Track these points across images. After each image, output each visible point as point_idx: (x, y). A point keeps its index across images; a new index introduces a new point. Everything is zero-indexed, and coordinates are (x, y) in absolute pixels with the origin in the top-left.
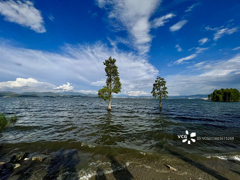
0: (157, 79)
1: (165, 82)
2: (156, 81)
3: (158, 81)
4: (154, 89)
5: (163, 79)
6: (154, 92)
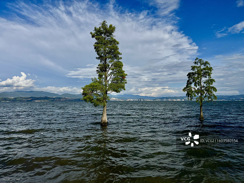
0: (195, 63)
1: (210, 69)
2: (193, 68)
3: (197, 67)
4: (189, 83)
5: (207, 63)
6: (188, 89)
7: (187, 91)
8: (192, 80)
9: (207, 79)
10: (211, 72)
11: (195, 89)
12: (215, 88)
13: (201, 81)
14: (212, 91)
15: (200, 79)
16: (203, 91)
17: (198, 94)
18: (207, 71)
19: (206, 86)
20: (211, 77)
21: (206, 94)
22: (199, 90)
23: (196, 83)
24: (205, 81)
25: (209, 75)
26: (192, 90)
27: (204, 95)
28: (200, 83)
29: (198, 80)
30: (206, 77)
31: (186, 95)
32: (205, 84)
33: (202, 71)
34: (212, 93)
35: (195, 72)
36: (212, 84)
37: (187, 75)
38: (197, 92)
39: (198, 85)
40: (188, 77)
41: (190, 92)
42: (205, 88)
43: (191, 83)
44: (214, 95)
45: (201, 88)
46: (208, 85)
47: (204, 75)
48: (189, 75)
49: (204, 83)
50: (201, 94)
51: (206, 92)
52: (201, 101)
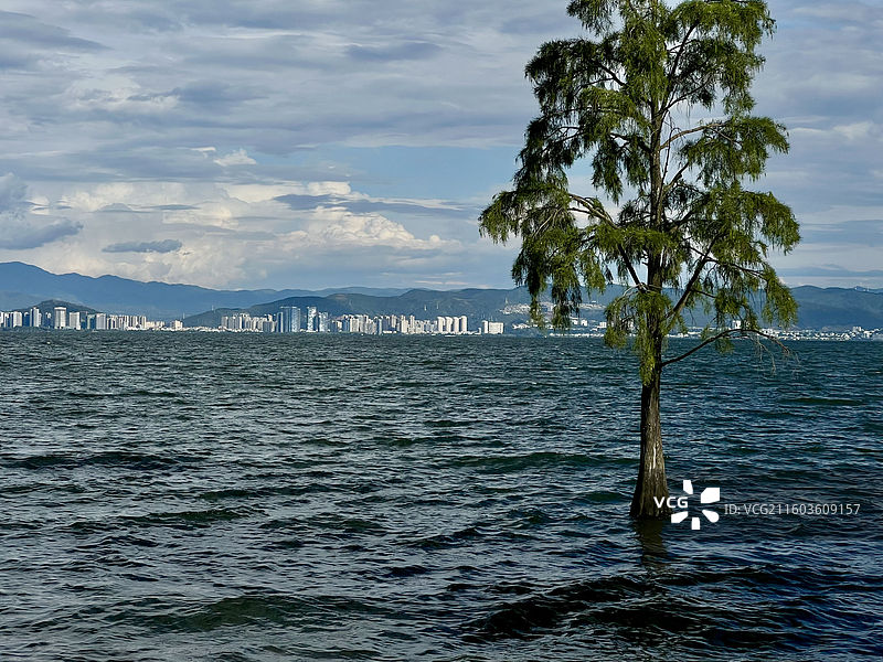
4: (543, 151)
6: (534, 215)
7: (526, 232)
8: (575, 117)
10: (758, 50)
11: (595, 209)
12: (784, 211)
13: (656, 138)
14: (758, 235)
15: (646, 113)
16: (677, 237)
17: (626, 266)
18: (713, 33)
19: (700, 186)
20: (747, 103)
21: (701, 264)
22: (641, 223)
23: (611, 151)
24: (696, 137)
25: (736, 80)
26: (568, 221)
27: (684, 277)
28: (651, 152)
29: (629, 126)
30: (707, 98)
31: (516, 272)
32: (697, 169)
33: (670, 30)
34: (750, 255)
35: (606, 46)
36: (755, 170)
37: (534, 69)
38: (623, 241)
39: (633, 179)
40: (541, 93)
41: (553, 239)
42: (696, 210)
43: (564, 156)
44: (769, 275)
45: (658, 202)
46: (716, 175)
47: (685, 74)
48: (550, 66)
49: (690, 151)
50: (654, 267)
51: (698, 247)
52: (656, 336)
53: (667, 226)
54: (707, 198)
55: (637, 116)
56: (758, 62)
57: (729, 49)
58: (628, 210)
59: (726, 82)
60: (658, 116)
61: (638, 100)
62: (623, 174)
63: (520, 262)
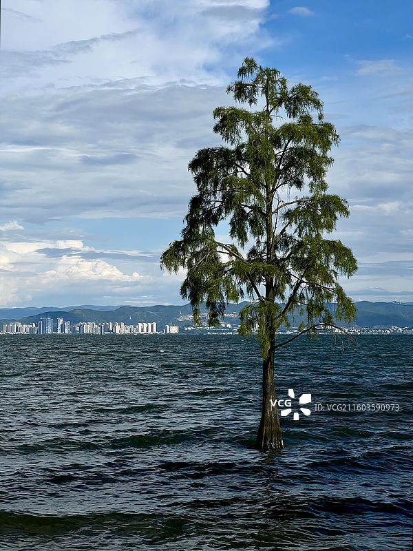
7: (190, 266)
8: (219, 195)
9: (306, 192)
10: (329, 154)
11: (233, 251)
12: (347, 252)
13: (269, 207)
15: (263, 192)
16: (283, 268)
17: (252, 287)
18: (302, 144)
19: (296, 236)
20: (323, 186)
21: (298, 285)
22: (261, 260)
23: (241, 216)
24: (293, 207)
25: (317, 172)
26: (217, 258)
27: (288, 292)
28: (267, 217)
29: (252, 200)
30: (299, 184)
31: (183, 290)
32: (294, 226)
33: (276, 142)
35: (238, 151)
36: (330, 227)
37: (193, 166)
38: (249, 271)
39: (254, 233)
40: (198, 180)
42: (295, 250)
43: (213, 219)
44: (339, 291)
45: (271, 247)
46: (306, 230)
47: (286, 168)
48: (204, 163)
49: (289, 215)
50: (269, 287)
51: (295, 275)
52: (271, 330)
53: (277, 261)
54: (301, 244)
55: (258, 194)
56: (330, 161)
57: (312, 153)
58: (253, 252)
59: (311, 174)
60: (271, 194)
61: (258, 184)
62: (248, 229)
63: (186, 284)
